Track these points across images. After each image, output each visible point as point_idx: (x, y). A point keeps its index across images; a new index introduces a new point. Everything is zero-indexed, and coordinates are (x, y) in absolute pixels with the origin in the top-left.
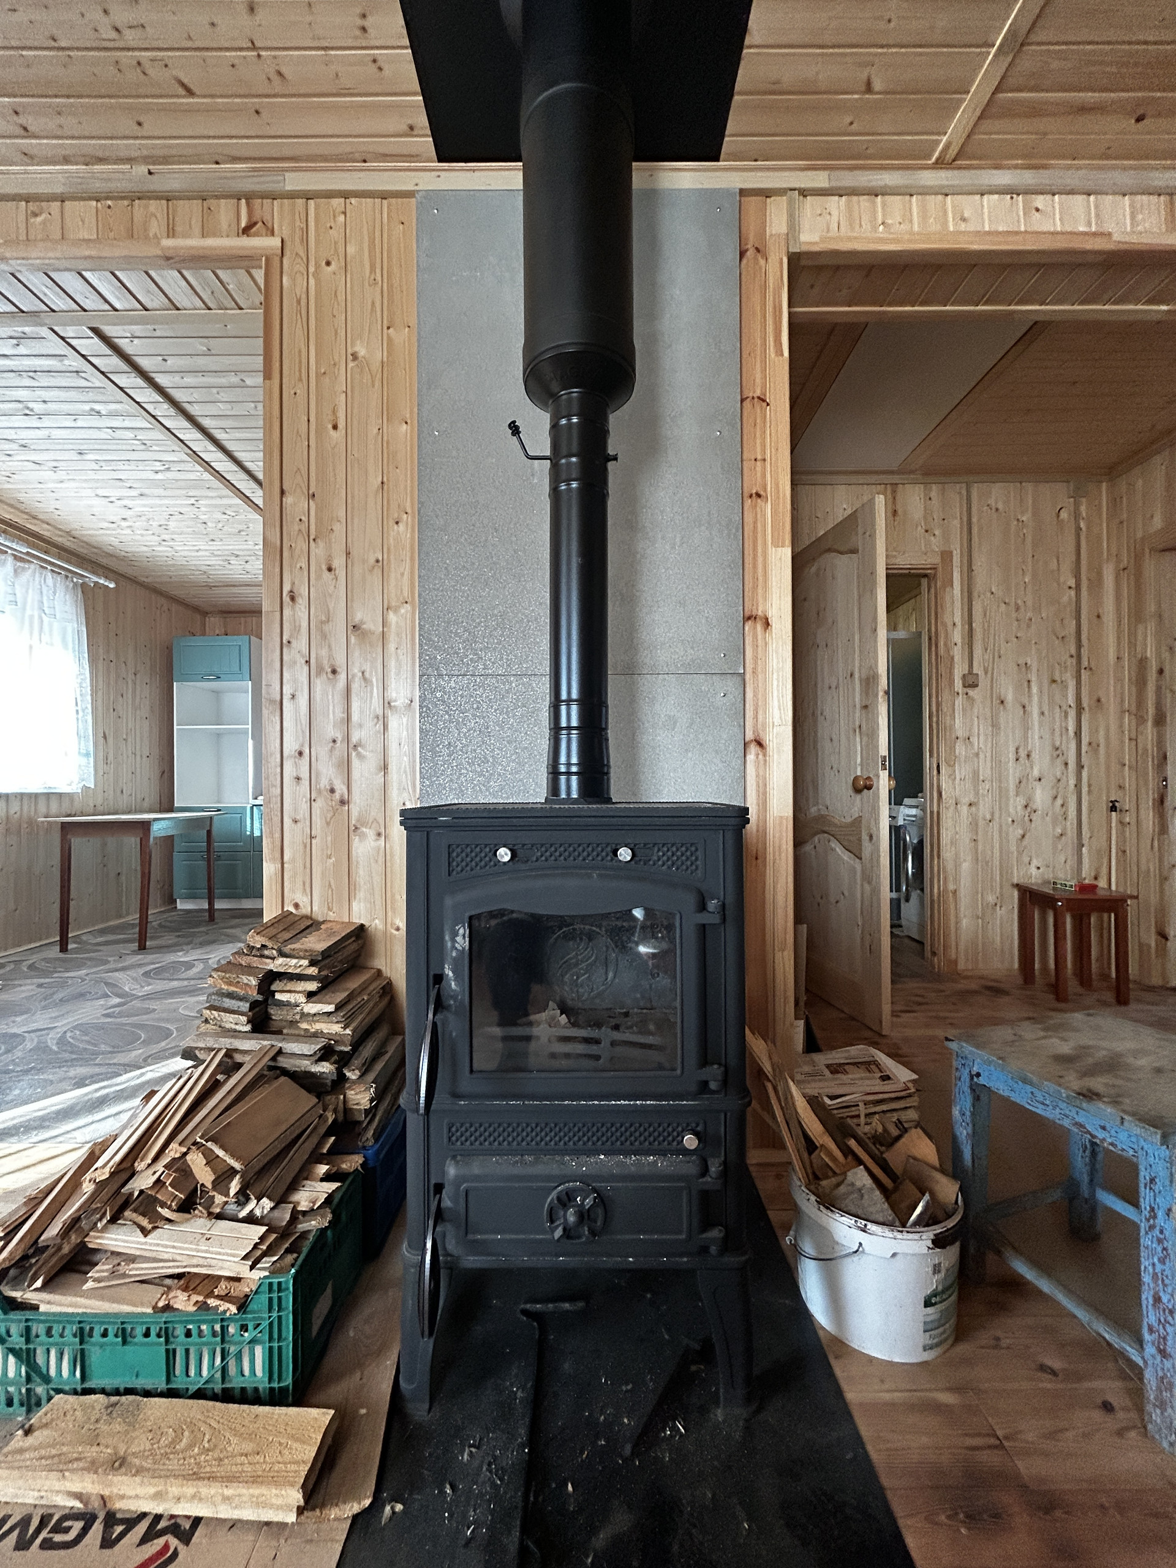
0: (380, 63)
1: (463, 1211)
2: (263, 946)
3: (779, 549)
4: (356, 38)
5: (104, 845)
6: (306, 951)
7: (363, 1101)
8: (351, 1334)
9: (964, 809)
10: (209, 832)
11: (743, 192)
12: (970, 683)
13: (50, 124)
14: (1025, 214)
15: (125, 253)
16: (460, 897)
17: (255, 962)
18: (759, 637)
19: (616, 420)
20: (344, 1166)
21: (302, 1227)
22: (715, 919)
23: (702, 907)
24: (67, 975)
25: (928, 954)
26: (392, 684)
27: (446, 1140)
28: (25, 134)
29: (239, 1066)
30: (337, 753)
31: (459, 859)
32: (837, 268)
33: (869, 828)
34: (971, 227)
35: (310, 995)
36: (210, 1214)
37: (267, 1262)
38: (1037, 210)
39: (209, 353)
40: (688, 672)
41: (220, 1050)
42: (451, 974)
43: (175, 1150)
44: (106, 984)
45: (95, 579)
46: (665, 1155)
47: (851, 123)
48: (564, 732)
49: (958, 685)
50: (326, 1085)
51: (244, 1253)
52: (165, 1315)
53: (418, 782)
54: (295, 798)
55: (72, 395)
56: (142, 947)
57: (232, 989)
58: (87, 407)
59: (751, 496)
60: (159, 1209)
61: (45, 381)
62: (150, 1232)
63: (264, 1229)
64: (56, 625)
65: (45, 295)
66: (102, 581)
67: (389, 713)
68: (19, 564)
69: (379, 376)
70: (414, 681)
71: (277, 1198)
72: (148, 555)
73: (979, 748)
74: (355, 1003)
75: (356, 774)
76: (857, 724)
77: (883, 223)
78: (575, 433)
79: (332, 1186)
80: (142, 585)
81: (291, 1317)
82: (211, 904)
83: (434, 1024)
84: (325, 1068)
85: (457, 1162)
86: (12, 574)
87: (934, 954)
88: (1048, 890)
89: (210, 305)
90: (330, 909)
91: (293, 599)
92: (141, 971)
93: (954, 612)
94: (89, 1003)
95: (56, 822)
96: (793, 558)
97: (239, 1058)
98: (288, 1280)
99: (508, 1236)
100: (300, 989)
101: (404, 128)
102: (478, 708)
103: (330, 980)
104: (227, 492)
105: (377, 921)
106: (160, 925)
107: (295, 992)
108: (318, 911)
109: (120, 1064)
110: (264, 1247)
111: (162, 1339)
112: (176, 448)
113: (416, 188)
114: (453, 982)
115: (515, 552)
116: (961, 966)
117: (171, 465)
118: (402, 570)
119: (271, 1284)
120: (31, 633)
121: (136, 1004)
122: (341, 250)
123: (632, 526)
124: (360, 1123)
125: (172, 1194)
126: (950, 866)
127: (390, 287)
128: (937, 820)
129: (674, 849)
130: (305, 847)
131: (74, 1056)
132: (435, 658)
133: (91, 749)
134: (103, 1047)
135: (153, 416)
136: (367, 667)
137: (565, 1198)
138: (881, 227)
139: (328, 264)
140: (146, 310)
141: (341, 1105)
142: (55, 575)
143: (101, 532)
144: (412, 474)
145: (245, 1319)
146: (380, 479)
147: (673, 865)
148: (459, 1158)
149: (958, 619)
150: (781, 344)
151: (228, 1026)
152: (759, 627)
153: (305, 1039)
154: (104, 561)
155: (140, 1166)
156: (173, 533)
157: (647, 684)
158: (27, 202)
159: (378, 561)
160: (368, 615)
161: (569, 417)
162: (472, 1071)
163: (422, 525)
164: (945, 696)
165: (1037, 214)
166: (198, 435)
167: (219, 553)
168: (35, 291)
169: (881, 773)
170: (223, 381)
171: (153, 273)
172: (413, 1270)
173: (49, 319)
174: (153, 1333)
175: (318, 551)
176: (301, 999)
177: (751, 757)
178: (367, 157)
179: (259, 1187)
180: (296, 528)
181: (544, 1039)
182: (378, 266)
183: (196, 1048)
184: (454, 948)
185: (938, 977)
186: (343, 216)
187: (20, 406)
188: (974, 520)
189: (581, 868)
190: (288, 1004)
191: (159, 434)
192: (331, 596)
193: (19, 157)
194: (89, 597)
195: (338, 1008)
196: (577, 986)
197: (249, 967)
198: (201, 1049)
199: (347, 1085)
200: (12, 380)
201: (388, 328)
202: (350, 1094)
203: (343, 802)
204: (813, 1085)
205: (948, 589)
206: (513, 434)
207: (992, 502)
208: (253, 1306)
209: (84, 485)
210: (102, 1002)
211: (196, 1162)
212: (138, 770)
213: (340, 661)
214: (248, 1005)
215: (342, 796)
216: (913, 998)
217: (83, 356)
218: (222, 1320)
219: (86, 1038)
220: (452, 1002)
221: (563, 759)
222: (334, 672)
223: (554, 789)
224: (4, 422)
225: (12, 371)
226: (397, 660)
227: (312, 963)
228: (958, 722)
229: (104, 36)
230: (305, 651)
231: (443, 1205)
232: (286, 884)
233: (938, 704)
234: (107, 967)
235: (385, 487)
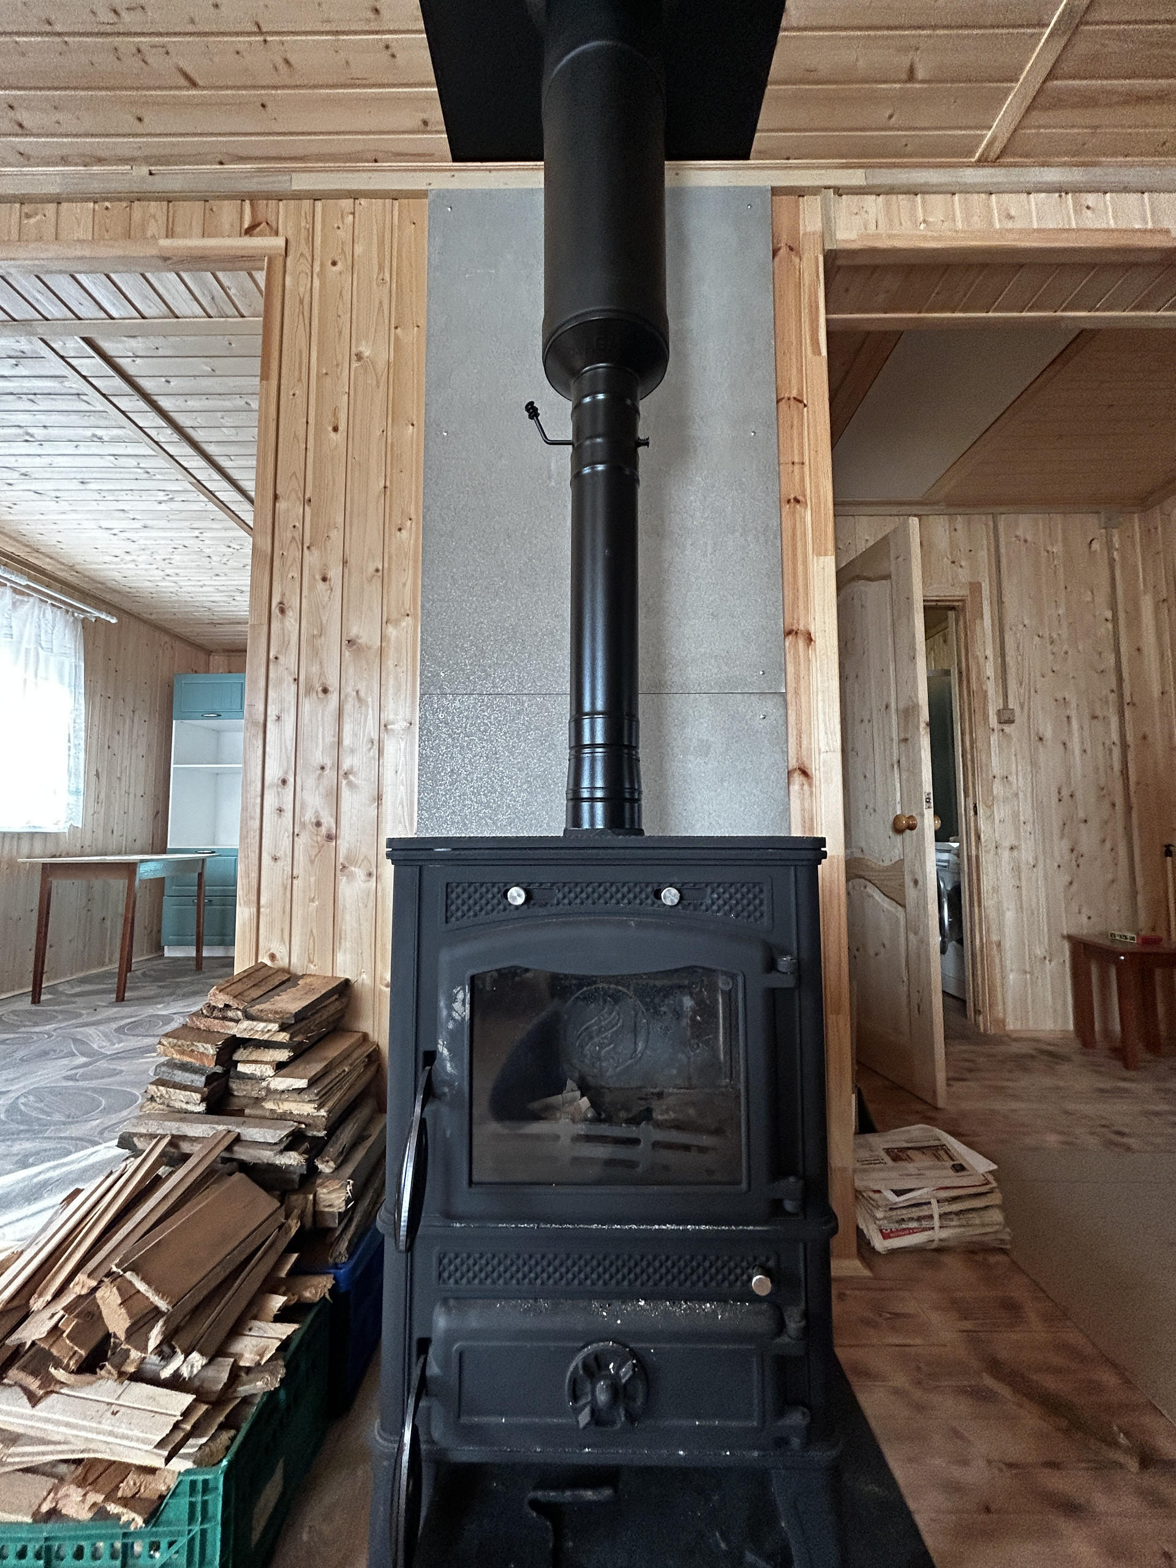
0: (392, 50)
1: (454, 1380)
2: (227, 1006)
3: (822, 558)
4: (368, 21)
5: (90, 888)
6: (276, 1013)
7: (336, 1202)
8: (305, 1537)
9: (1006, 854)
10: (200, 875)
11: (775, 191)
12: (1006, 718)
13: (46, 120)
14: (1075, 211)
15: (120, 252)
16: (461, 951)
17: (216, 1025)
18: (801, 654)
19: (648, 406)
20: (307, 1294)
21: (244, 1390)
22: (789, 982)
23: (771, 966)
24: (37, 1029)
25: (971, 1012)
26: (390, 705)
27: (435, 1274)
28: (20, 131)
29: (186, 1157)
30: (325, 781)
31: (460, 901)
32: (875, 268)
33: (912, 872)
34: (1019, 225)
35: (280, 1066)
36: (121, 1375)
37: (192, 1446)
38: (1088, 208)
39: (213, 372)
40: (726, 690)
41: (163, 1137)
42: (446, 1052)
43: (82, 1284)
44: (75, 1040)
45: (97, 614)
46: (726, 1302)
47: (891, 117)
48: (587, 750)
49: (993, 720)
50: (293, 1181)
51: (159, 1438)
52: (49, 1526)
53: (416, 814)
54: (276, 833)
55: (74, 419)
56: (120, 999)
57: (186, 1059)
58: (89, 433)
59: (789, 501)
60: (52, 1370)
61: (44, 404)
62: (41, 1398)
63: (189, 1398)
64: (52, 659)
65: (38, 300)
66: (103, 616)
67: (383, 735)
68: (18, 597)
69: (384, 379)
70: (413, 702)
71: (212, 1350)
72: (153, 590)
73: (1018, 788)
74: (334, 1075)
75: (345, 806)
76: (895, 759)
77: (924, 221)
78: (601, 412)
79: (285, 1330)
80: (145, 622)
81: (219, 1529)
82: (199, 951)
83: (423, 1122)
84: (293, 1159)
85: (449, 1311)
86: (10, 607)
87: (977, 1012)
88: (1105, 942)
89: (212, 313)
90: (311, 961)
91: (282, 611)
92: (114, 1026)
93: (985, 647)
94: (54, 1063)
95: (37, 863)
96: (837, 573)
97: (186, 1147)
98: (217, 1476)
99: (515, 1420)
100: (268, 1059)
101: (416, 123)
102: (485, 731)
103: (305, 1047)
104: (233, 524)
105: (364, 976)
106: (144, 974)
107: (262, 1062)
108: (297, 965)
109: (72, 1138)
110: (188, 1427)
111: (41, 1562)
112: (180, 477)
113: (430, 188)
114: (448, 1064)
115: (530, 559)
116: (1010, 1027)
117: (176, 495)
118: (404, 580)
119: (193, 1484)
120: (26, 665)
121: (103, 1064)
122: (348, 250)
123: (660, 533)
124: (332, 1230)
125: (69, 1351)
126: (992, 914)
127: (399, 286)
128: (976, 864)
129: (733, 890)
130: (286, 888)
131: (22, 1127)
132: (439, 675)
133: (81, 786)
134: (57, 1117)
135: (156, 443)
136: (362, 687)
137: (592, 1362)
138: (922, 226)
139: (334, 263)
140: (144, 317)
141: (310, 1206)
142: (55, 609)
143: (105, 566)
144: (417, 478)
145: (156, 1534)
146: (382, 485)
147: (731, 910)
148: (452, 1302)
149: (989, 652)
150: (818, 344)
151: (178, 1105)
152: (801, 644)
153: (269, 1122)
154: (108, 597)
155: (37, 1304)
156: (178, 567)
157: (676, 705)
158: (22, 204)
159: (377, 570)
160: (365, 631)
161: (593, 393)
162: (471, 1182)
163: (427, 530)
164: (980, 733)
165: (1089, 212)
166: (203, 463)
167: (224, 588)
168: (26, 296)
169: (925, 811)
170: (227, 404)
171: (148, 275)
172: (385, 1463)
173: (41, 328)
174: (30, 1553)
175: (312, 559)
176: (269, 1071)
177: (795, 788)
178: (380, 156)
179: (187, 1337)
180: (289, 535)
181: (565, 1140)
182: (387, 263)
183: (135, 1134)
184: (450, 1017)
185: (985, 1039)
186: (351, 217)
187: (20, 431)
188: (1003, 550)
189: (615, 914)
190: (251, 1077)
191: (163, 462)
192: (324, 607)
193: (14, 158)
194: (90, 632)
195: (312, 1083)
196: (599, 1059)
197: (209, 1031)
198: (141, 1135)
199: (319, 1181)
200: (12, 403)
201: (396, 328)
202: (322, 1192)
203: (329, 837)
204: (875, 1175)
205: (978, 622)
206: (531, 417)
207: (1019, 533)
208: (169, 1514)
209: (88, 516)
210: (65, 1061)
211: (109, 1299)
212: (131, 808)
213: (333, 682)
214: (203, 1079)
215: (329, 830)
216: (961, 1064)
217: (84, 377)
218: (125, 1535)
219: (41, 1105)
220: (446, 1090)
221: (586, 783)
222: (325, 691)
223: (575, 818)
224: (5, 448)
225: (12, 394)
226: (397, 678)
227: (283, 1028)
228: (995, 760)
229: (102, 20)
230: (293, 667)
231: (428, 1373)
232: (261, 931)
233: (972, 742)
234: (80, 1020)
235: (388, 493)
